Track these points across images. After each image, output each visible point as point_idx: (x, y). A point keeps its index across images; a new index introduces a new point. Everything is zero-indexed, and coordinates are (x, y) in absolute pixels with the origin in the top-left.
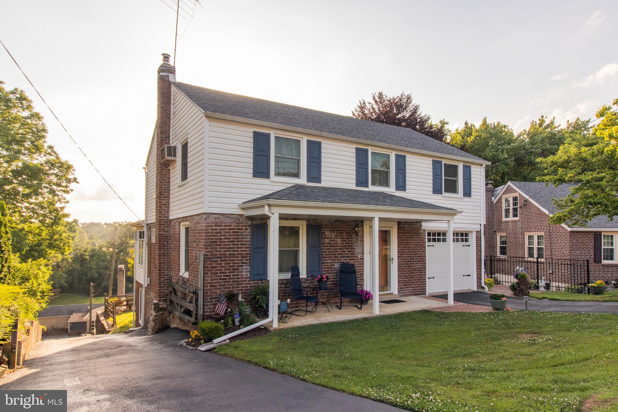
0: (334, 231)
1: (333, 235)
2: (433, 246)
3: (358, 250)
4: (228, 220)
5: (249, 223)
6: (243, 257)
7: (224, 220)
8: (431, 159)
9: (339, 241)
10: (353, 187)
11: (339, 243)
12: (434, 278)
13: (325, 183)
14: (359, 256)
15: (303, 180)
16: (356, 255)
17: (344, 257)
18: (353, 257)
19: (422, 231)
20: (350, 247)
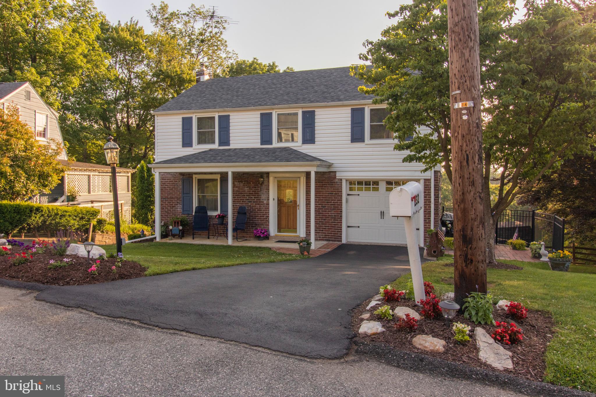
0: (242, 181)
1: (242, 185)
2: (359, 195)
3: (263, 197)
4: (169, 176)
5: (182, 177)
6: (178, 199)
7: (167, 176)
8: (350, 108)
9: (246, 189)
10: (258, 145)
11: (246, 191)
12: (359, 227)
13: (234, 145)
14: (265, 202)
15: (215, 146)
16: (262, 201)
17: (250, 202)
18: (260, 202)
19: (337, 181)
20: (257, 195)
